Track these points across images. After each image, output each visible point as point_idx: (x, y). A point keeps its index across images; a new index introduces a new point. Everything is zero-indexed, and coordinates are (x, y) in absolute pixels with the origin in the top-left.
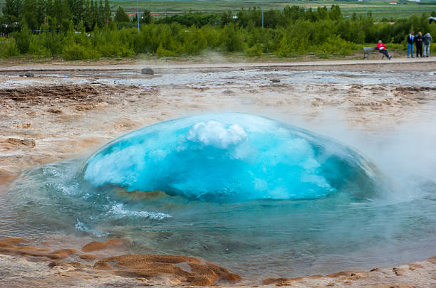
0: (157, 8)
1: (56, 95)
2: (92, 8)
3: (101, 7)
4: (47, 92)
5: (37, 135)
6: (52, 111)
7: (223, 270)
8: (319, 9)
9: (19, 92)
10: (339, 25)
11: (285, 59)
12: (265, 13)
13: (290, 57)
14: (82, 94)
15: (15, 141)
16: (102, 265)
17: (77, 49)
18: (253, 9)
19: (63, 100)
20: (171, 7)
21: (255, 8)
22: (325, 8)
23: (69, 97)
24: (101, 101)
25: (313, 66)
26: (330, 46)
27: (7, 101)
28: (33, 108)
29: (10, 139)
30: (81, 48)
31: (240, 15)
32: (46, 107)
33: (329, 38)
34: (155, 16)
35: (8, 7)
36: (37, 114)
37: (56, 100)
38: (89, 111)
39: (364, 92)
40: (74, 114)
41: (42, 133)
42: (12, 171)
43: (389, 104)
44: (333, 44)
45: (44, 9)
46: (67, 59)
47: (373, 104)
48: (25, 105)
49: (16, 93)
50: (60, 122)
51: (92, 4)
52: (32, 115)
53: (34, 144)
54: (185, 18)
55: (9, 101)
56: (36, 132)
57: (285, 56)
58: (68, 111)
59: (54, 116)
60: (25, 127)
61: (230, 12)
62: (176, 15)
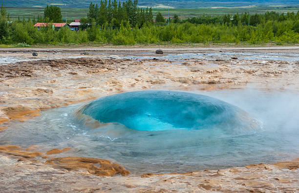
0: (184, 13)
1: (77, 63)
2: (141, 13)
3: (147, 13)
4: (72, 62)
5: (57, 87)
6: (72, 73)
7: (120, 168)
8: (288, 14)
9: (56, 61)
10: (296, 23)
11: (253, 45)
12: (252, 16)
13: (258, 44)
14: (93, 64)
15: (41, 90)
16: (49, 162)
17: (121, 38)
18: (244, 14)
19: (81, 67)
20: (193, 13)
21: (246, 13)
22: (293, 13)
23: (85, 65)
24: (104, 68)
25: (269, 50)
26: (286, 37)
27: (47, 67)
28: (61, 71)
29: (38, 89)
30: (123, 38)
31: (235, 17)
32: (69, 71)
33: (286, 32)
34: (181, 18)
35: (90, 12)
36: (62, 75)
37: (77, 67)
38: (94, 74)
39: (274, 65)
40: (85, 75)
41: (60, 86)
42: (32, 107)
43: (286, 73)
44: (288, 36)
45: (111, 14)
46: (115, 44)
47: (276, 73)
48: (57, 69)
49: (53, 62)
50: (74, 80)
51: (141, 11)
52: (59, 75)
53: (52, 92)
54: (200, 19)
55: (49, 67)
56: (57, 85)
57: (254, 43)
58: (81, 74)
59: (72, 76)
60: (52, 82)
61: (229, 15)
62: (194, 18)
